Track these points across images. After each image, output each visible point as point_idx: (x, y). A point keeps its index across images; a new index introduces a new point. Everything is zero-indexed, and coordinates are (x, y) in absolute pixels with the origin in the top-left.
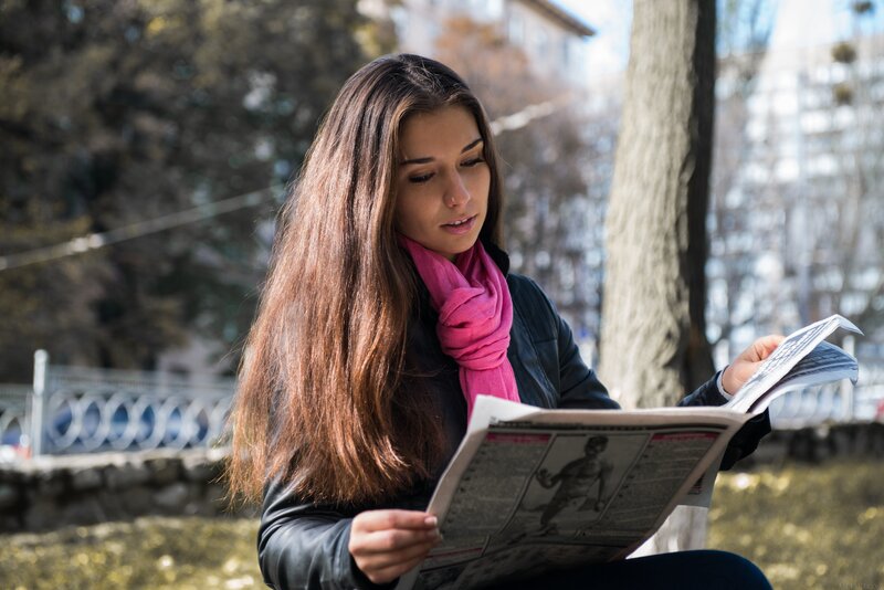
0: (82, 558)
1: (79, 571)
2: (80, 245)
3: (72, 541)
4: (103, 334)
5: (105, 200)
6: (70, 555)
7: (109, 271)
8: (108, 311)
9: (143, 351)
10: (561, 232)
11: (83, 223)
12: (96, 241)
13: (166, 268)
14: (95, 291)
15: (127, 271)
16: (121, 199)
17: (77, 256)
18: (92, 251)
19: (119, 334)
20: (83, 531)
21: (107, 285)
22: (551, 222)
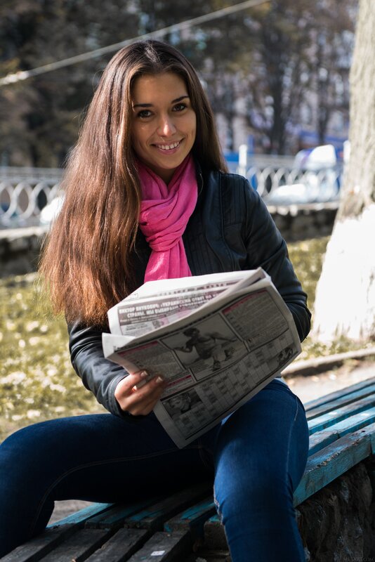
0: (19, 296)
1: (17, 304)
2: (12, 78)
3: (11, 285)
4: (32, 136)
5: (28, 46)
6: (10, 295)
7: (33, 94)
8: (34, 121)
9: (58, 147)
10: (334, 57)
11: (14, 63)
12: (23, 75)
13: (71, 90)
14: (25, 108)
15: (45, 94)
16: (39, 45)
17: (11, 85)
18: (21, 82)
19: (41, 136)
20: (18, 279)
21: (33, 104)
22: (327, 50)
